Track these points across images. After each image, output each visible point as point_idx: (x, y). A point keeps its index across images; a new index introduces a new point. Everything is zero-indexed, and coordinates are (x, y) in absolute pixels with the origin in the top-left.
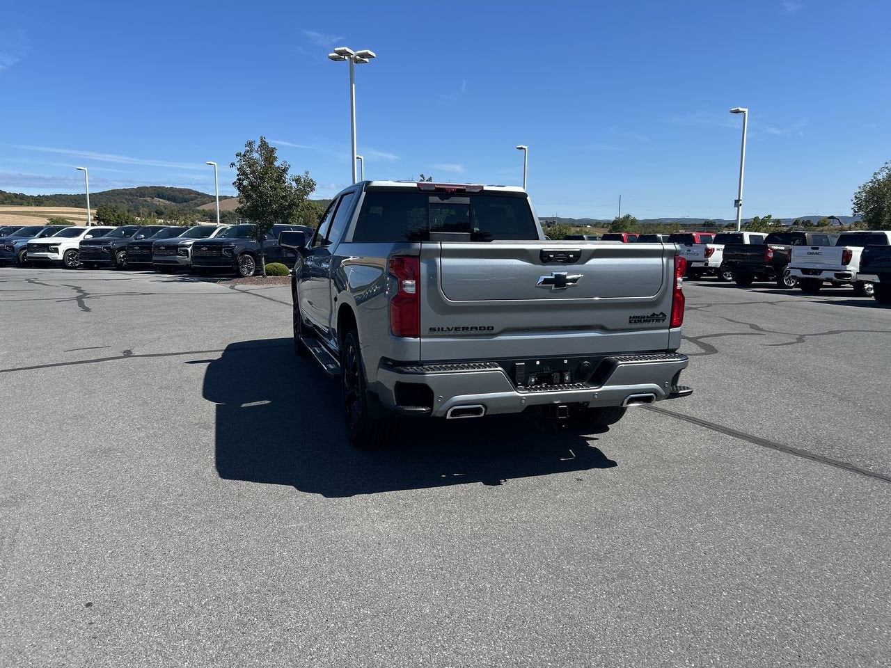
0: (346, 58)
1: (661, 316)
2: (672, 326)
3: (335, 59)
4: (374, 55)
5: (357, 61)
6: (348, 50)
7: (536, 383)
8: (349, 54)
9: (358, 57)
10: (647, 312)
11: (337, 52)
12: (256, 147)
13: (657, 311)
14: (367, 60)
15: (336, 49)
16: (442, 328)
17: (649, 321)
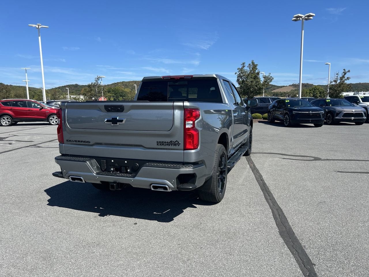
0: (301, 19)
1: (176, 143)
2: (185, 149)
3: (295, 20)
4: (314, 15)
5: (306, 20)
6: (300, 15)
7: (114, 171)
8: (302, 17)
9: (306, 17)
10: (168, 140)
11: (294, 17)
12: (247, 65)
13: (174, 140)
14: (311, 18)
15: (294, 16)
16: (71, 140)
17: (170, 145)
